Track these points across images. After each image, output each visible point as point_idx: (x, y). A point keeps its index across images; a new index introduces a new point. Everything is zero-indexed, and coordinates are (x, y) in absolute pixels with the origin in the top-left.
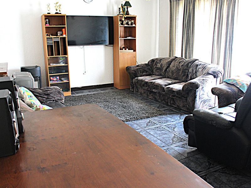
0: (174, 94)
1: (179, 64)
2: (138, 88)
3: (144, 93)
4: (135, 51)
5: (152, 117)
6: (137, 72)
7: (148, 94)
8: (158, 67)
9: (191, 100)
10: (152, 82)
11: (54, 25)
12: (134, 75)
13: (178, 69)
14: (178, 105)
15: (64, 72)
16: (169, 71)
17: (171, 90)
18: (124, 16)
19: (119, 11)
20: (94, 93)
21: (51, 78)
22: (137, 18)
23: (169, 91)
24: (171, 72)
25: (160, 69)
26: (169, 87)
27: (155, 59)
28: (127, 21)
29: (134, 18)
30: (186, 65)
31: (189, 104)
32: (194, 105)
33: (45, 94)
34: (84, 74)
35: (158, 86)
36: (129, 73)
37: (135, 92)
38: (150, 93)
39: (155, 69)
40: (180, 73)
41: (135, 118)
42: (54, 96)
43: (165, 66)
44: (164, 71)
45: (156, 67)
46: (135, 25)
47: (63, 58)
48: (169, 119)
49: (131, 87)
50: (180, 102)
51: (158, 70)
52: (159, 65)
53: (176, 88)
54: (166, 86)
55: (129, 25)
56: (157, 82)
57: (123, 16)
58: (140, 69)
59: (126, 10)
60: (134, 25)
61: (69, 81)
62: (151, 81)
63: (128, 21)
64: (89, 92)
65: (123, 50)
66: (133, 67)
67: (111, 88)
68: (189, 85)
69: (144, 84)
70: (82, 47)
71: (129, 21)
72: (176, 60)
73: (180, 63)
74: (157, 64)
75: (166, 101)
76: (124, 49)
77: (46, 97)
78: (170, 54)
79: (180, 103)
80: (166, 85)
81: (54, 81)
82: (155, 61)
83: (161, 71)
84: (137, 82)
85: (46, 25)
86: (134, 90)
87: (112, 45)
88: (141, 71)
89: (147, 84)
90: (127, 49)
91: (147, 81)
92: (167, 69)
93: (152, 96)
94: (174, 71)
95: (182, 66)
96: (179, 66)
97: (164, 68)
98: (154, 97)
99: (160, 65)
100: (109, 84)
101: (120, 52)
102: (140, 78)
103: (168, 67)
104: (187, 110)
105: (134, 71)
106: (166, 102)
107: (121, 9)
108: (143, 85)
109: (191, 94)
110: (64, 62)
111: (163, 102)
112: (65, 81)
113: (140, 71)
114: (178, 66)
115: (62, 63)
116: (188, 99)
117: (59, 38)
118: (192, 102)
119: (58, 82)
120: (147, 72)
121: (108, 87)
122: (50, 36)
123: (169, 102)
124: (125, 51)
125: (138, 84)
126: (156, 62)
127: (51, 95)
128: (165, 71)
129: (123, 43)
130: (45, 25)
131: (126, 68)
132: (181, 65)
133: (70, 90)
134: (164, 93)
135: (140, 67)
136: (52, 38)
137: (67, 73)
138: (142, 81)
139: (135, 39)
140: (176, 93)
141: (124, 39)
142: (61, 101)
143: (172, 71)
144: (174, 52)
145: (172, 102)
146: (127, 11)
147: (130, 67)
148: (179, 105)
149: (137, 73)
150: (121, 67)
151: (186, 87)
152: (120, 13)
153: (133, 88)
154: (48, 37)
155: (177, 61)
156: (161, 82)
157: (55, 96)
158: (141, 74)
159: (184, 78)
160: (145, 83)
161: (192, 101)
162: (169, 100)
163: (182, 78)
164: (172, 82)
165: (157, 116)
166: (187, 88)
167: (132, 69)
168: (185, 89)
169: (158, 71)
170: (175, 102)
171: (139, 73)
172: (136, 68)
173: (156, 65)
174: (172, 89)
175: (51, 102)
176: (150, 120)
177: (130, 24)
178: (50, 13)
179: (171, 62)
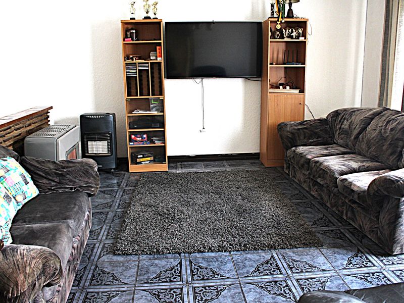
0: (353, 197)
1: (386, 125)
2: (295, 170)
3: (305, 182)
4: (302, 91)
5: (282, 248)
6: (297, 135)
7: (311, 184)
8: (343, 128)
9: (388, 222)
10: (317, 162)
11: (142, 40)
12: (290, 142)
13: (382, 136)
14: (360, 225)
15: (158, 126)
16: (363, 139)
17: (348, 188)
18: (280, 19)
19: (272, 9)
20: (217, 169)
21: (133, 136)
22: (308, 24)
23: (343, 189)
24: (365, 142)
25: (347, 133)
26: (346, 180)
27: (341, 110)
28: (290, 30)
29: (303, 25)
30: (401, 129)
31: (381, 230)
32: (394, 235)
33: (56, 174)
34: (201, 131)
35: (327, 173)
36: (281, 137)
37: (291, 177)
38: (314, 185)
39: (338, 132)
40: (384, 148)
41: (240, 246)
42: (73, 180)
43: (358, 126)
44: (353, 137)
45: (340, 128)
46: (305, 39)
47: (155, 100)
48: (321, 259)
49: (285, 166)
50: (365, 218)
51: (342, 134)
52: (346, 125)
53: (358, 184)
54: (341, 175)
55: (291, 37)
56: (326, 164)
57: (278, 21)
58: (305, 130)
59: (287, 8)
60: (302, 39)
61: (164, 143)
62: (317, 159)
63: (292, 30)
64: (206, 166)
65: (279, 88)
66: (291, 125)
67: (251, 163)
68: (382, 184)
69: (304, 164)
70: (198, 80)
71: (294, 30)
72: (383, 115)
73: (388, 122)
74: (343, 122)
75: (340, 209)
76: (281, 87)
77: (57, 180)
78: (381, 100)
79: (364, 222)
80: (343, 173)
81: (136, 141)
82: (340, 114)
83: (347, 137)
84: (294, 157)
85: (126, 39)
86: (289, 172)
87: (260, 79)
88: (307, 135)
89: (309, 164)
90: (288, 88)
91: (309, 157)
92: (359, 133)
93: (316, 191)
94: (372, 141)
95: (392, 130)
96: (385, 129)
97: (356, 132)
98: (320, 195)
99: (348, 123)
100: (251, 153)
101: (270, 93)
102: (301, 149)
103: (363, 129)
104: (377, 242)
105: (291, 133)
106: (339, 211)
107: (275, 6)
108: (303, 166)
109: (387, 207)
110: (158, 108)
111: (334, 209)
112: (158, 144)
113: (305, 134)
114: (383, 131)
115: (154, 109)
116: (381, 217)
117: (148, 63)
118: (389, 227)
119: (144, 144)
120: (319, 137)
121: (247, 159)
122: (133, 60)
123: (345, 212)
124: (285, 91)
125: (294, 161)
126: (343, 116)
127: (68, 176)
128: (355, 138)
129: (283, 75)
130: (124, 40)
131: (278, 125)
132: (390, 127)
133: (166, 161)
134: (336, 189)
135: (305, 127)
136: (136, 63)
137: (163, 129)
138: (301, 155)
139: (304, 67)
140: (356, 196)
141: (285, 67)
142: (88, 190)
143: (369, 141)
144: (389, 96)
145: (349, 214)
146: (290, 11)
147: (286, 125)
148: (363, 224)
149: (297, 139)
150: (270, 124)
151: (375, 187)
152: (273, 15)
153: (288, 168)
154: (130, 61)
155: (384, 118)
156: (334, 163)
157: (76, 180)
158: (305, 141)
159: (392, 158)
160: (306, 162)
161: (388, 224)
162: (345, 208)
163: (388, 159)
164: (359, 167)
165: (296, 248)
166: (377, 192)
167: (288, 129)
168: (372, 192)
169: (343, 136)
170: (355, 216)
171: (302, 138)
172: (296, 128)
173: (342, 124)
174: (351, 185)
175: (67, 190)
176: (272, 256)
177: (294, 37)
178: (134, 19)
179: (372, 119)
